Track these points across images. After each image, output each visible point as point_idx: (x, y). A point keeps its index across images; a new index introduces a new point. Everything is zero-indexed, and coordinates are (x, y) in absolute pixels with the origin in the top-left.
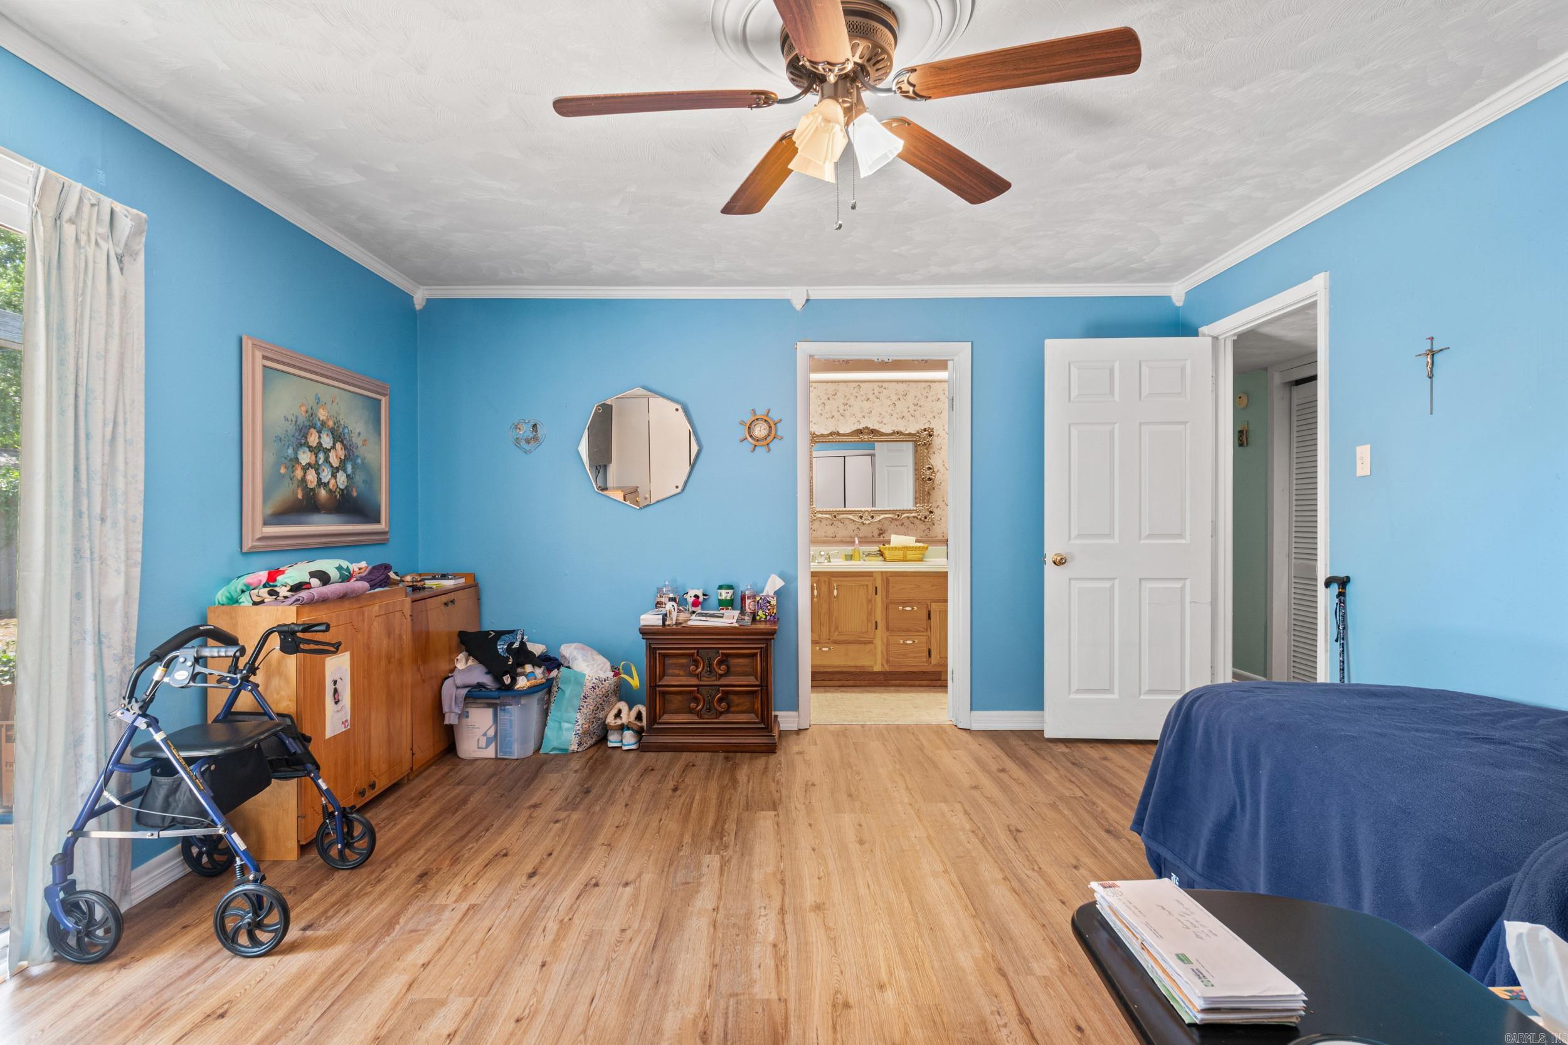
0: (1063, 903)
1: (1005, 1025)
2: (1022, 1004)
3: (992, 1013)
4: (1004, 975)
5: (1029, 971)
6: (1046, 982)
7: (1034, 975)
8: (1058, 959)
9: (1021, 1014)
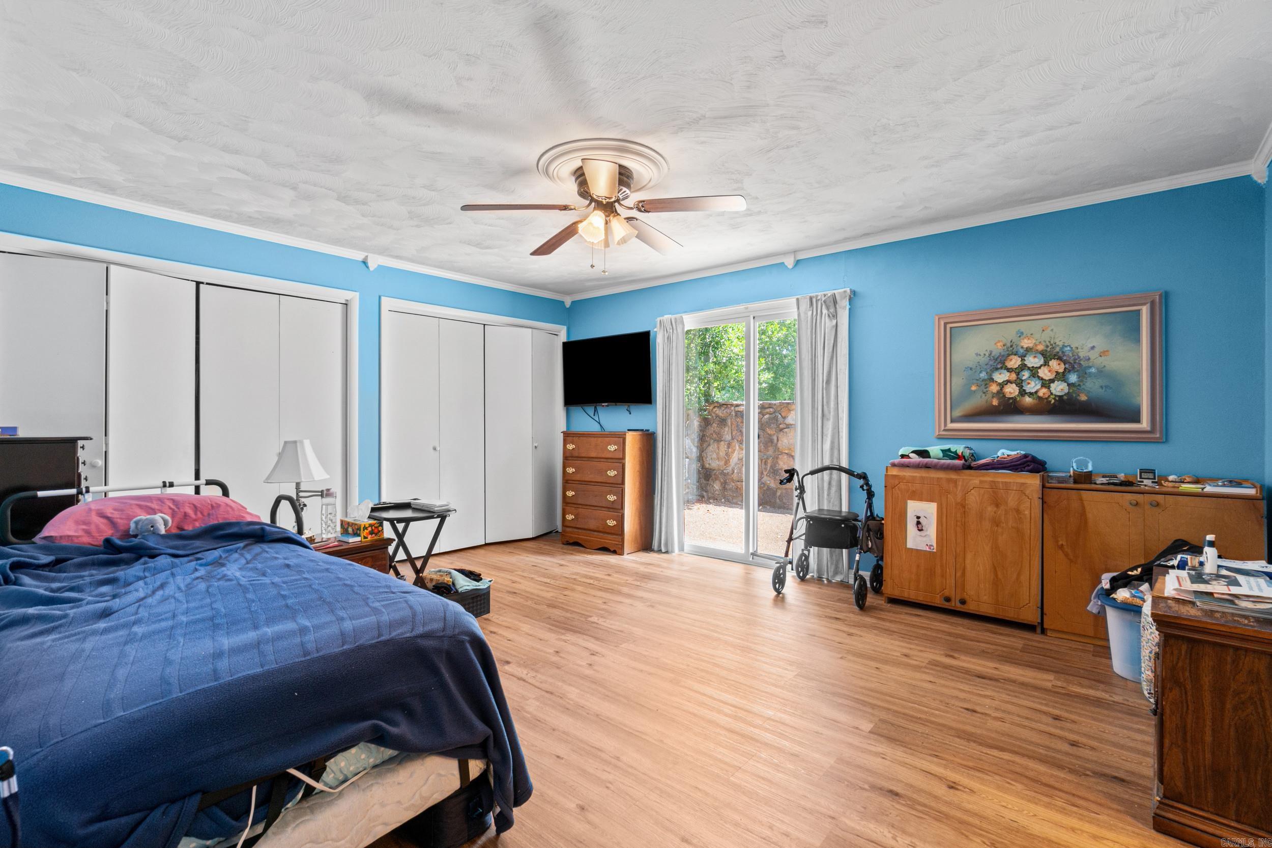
0: (558, 757)
1: (527, 674)
2: (527, 684)
3: (536, 676)
4: (547, 692)
5: (537, 699)
6: (524, 697)
7: (534, 699)
8: (527, 712)
9: (524, 680)
